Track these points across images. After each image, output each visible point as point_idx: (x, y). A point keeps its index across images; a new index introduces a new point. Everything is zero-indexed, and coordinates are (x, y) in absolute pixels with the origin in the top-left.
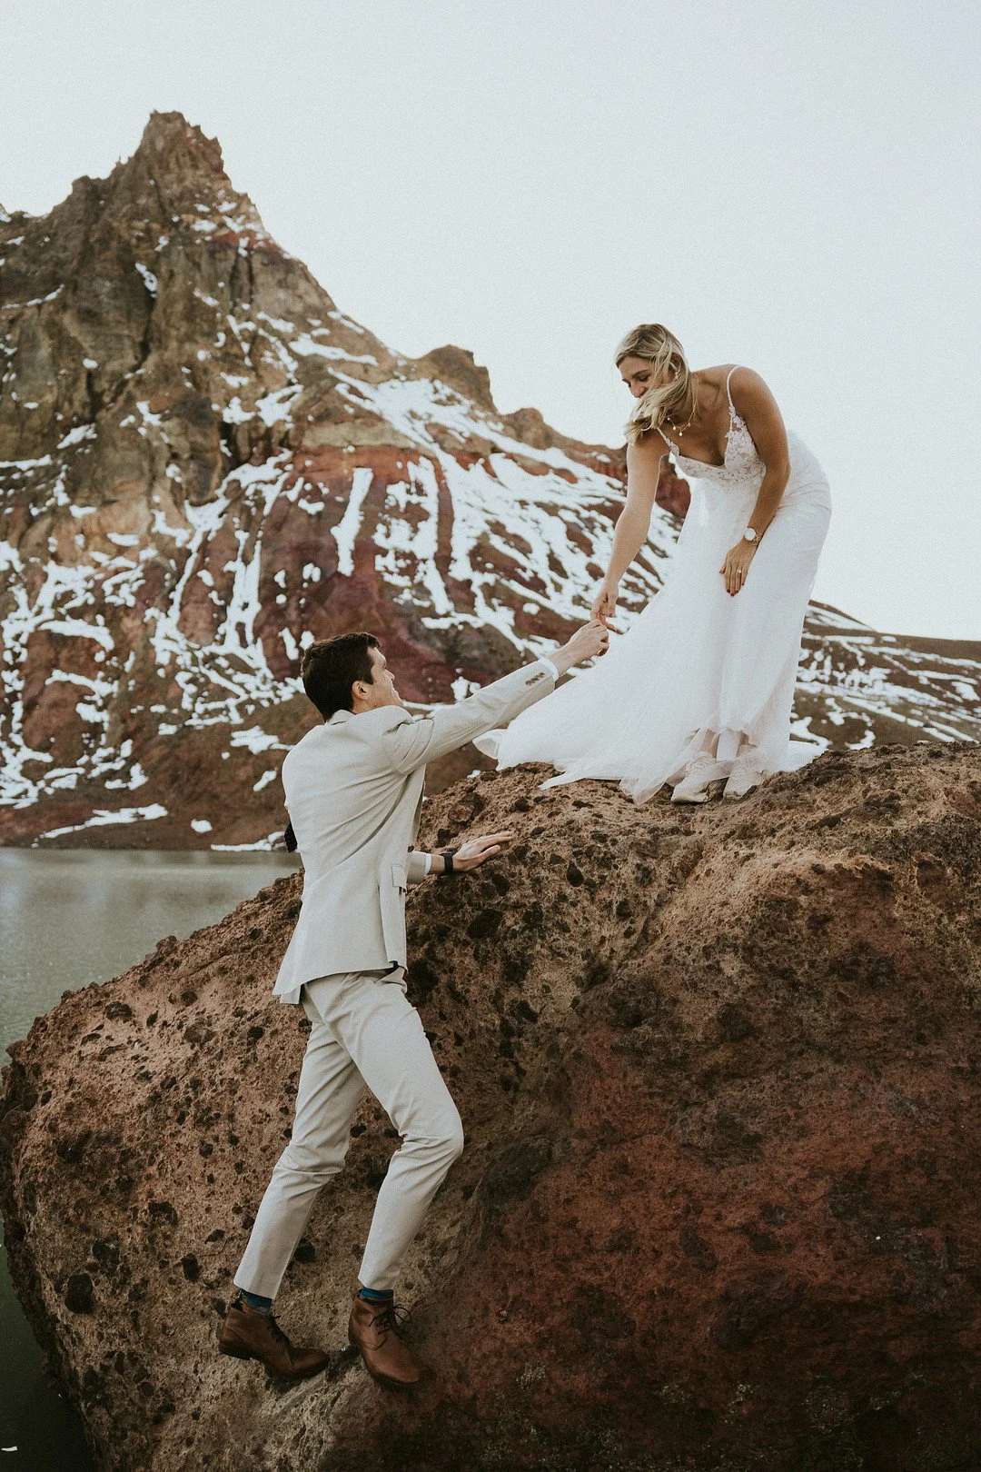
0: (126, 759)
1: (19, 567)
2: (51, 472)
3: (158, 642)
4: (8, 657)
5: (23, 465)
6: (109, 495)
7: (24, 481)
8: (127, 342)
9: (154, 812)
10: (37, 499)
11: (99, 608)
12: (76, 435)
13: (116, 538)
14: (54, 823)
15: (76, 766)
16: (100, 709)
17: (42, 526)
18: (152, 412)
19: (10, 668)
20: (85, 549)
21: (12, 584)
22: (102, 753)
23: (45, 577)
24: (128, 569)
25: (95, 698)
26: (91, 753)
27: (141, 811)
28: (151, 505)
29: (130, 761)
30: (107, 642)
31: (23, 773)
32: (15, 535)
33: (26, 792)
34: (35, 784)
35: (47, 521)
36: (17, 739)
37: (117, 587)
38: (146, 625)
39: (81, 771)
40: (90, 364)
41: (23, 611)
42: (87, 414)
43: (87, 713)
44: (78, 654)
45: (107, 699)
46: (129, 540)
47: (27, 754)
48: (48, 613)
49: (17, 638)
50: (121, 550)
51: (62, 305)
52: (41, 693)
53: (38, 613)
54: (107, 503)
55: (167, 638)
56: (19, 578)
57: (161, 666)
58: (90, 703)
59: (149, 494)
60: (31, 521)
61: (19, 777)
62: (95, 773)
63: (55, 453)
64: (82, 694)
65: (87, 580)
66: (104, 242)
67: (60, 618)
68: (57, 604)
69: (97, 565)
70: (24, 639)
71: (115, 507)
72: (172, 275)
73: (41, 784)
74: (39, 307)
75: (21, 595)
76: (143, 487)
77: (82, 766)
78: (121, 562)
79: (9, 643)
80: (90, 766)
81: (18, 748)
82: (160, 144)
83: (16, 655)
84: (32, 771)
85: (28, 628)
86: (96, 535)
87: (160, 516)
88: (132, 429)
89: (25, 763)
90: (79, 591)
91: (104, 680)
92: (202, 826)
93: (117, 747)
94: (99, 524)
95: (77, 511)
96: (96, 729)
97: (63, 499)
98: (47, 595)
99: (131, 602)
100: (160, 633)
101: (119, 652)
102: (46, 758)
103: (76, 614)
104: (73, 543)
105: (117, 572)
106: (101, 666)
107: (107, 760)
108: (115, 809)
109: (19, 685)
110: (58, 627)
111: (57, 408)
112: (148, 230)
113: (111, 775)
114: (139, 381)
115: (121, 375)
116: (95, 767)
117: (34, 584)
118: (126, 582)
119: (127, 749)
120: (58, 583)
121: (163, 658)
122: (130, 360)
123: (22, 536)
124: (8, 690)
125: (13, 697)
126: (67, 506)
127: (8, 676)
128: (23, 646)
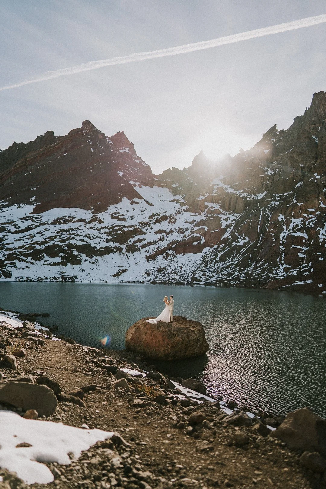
0: (310, 266)
1: (284, 220)
2: (292, 195)
3: (320, 236)
4: (281, 242)
5: (286, 194)
6: (307, 199)
7: (286, 198)
8: (311, 158)
9: (309, 281)
10: (289, 202)
11: (304, 228)
12: (299, 184)
13: (309, 210)
14: (284, 284)
15: (297, 269)
16: (304, 254)
17: (290, 209)
18: (318, 176)
19: (282, 245)
20: (301, 213)
21: (283, 224)
22: (304, 265)
23: (291, 221)
24: (312, 217)
25: (303, 251)
26: (301, 265)
27: (306, 281)
28: (319, 200)
29: (311, 267)
30: (306, 237)
31: (284, 271)
32: (283, 212)
33: (284, 275)
34: (286, 273)
35: (291, 208)
36: (283, 262)
37: (309, 223)
38: (317, 232)
39: (298, 270)
40: (301, 165)
41: (285, 231)
42: (302, 179)
43: (300, 255)
44: (299, 241)
45: (306, 251)
46: (313, 210)
47: (285, 266)
48: (291, 231)
49: (283, 237)
50: (311, 213)
51: (293, 152)
52: (289, 251)
53: (289, 231)
54: (307, 201)
55: (323, 235)
56: (284, 223)
57: (321, 242)
58: (301, 253)
59: (318, 197)
60: (287, 208)
61: (283, 272)
62: (302, 270)
63: (293, 190)
64: (300, 251)
65: (301, 221)
66: (303, 133)
67: (294, 232)
68: (294, 228)
69: (304, 217)
70: (285, 238)
71: (309, 202)
72: (322, 137)
73: (288, 273)
74: (288, 153)
75: (285, 227)
76: (316, 195)
77: (298, 269)
78: (311, 216)
79: (282, 239)
80: (300, 268)
81: (283, 264)
82: (317, 102)
83: (283, 242)
84: (286, 270)
85: (286, 235)
86: (304, 210)
87: (321, 203)
88: (313, 181)
89: (284, 268)
90: (300, 225)
91: (305, 247)
92: (320, 286)
93: (308, 264)
94: (305, 207)
95: (299, 204)
96: (303, 259)
97: (295, 201)
98: (291, 226)
99: (313, 226)
100: (321, 234)
101: (310, 239)
102: (290, 267)
103: (298, 230)
104: (298, 212)
105: (310, 218)
106: (304, 243)
107: (305, 267)
108: (300, 281)
109: (284, 249)
110: (293, 234)
111: (293, 178)
112: (315, 126)
113: (305, 271)
114: (315, 167)
115: (310, 167)
116: (302, 269)
117: (288, 224)
118: (312, 221)
119: (310, 264)
120: (294, 223)
121: (321, 240)
122: (313, 162)
123: (285, 212)
124: (281, 250)
125: (282, 252)
126: (296, 203)
127: (281, 247)
128: (285, 239)
